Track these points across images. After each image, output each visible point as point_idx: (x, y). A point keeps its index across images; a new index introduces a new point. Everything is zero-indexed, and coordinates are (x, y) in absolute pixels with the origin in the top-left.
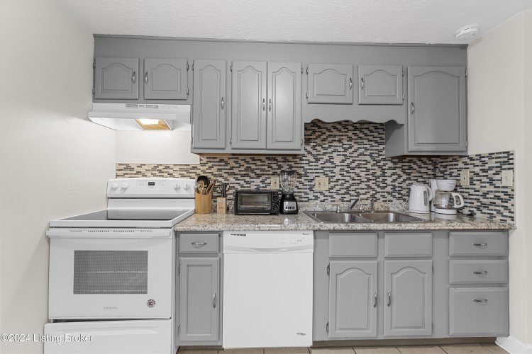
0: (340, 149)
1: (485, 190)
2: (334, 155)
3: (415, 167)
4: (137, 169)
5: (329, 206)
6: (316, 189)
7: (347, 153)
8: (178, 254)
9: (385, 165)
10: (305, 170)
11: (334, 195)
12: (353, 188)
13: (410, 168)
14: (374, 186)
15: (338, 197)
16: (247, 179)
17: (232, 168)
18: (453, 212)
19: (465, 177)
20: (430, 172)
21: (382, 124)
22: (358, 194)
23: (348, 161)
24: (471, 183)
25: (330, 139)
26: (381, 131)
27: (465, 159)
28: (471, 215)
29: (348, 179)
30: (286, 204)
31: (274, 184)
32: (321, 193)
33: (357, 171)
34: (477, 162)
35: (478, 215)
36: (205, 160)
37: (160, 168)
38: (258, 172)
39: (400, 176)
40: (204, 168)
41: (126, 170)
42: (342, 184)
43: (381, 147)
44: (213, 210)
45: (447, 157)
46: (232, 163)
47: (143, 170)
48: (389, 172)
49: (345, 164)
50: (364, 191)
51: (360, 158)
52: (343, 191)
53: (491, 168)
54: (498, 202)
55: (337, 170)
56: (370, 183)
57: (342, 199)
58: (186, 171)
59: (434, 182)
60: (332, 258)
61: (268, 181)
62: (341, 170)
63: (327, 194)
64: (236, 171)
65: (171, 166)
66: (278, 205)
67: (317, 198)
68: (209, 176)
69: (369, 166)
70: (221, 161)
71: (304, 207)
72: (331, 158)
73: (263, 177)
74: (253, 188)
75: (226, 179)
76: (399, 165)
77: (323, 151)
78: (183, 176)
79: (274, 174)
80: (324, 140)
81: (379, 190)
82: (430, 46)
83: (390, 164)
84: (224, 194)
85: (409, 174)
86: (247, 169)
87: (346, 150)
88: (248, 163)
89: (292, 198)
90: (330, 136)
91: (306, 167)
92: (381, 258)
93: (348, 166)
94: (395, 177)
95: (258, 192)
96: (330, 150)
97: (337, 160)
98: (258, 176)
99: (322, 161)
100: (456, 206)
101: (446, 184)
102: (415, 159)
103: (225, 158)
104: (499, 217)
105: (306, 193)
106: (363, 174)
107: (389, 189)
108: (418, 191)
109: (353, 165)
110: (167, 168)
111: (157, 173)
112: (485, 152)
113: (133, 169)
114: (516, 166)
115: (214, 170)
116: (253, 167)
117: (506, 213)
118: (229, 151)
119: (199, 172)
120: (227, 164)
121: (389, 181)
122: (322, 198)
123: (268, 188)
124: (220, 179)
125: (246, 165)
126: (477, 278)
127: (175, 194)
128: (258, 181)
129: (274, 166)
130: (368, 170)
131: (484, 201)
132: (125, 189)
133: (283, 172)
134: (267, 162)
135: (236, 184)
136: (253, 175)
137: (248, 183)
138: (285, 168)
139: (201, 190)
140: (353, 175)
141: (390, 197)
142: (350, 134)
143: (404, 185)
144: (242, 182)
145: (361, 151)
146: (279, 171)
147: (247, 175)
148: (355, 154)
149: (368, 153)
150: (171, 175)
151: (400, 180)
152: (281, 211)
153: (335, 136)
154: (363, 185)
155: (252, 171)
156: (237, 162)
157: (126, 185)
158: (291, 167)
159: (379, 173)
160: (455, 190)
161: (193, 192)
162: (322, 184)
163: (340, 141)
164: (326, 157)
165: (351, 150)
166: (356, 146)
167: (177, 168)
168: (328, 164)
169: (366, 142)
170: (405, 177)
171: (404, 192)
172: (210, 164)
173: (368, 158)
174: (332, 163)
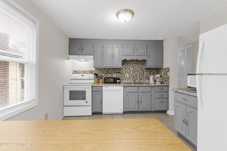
0: (132, 66)
1: (166, 77)
2: (130, 68)
3: (152, 71)
4: (78, 72)
5: (129, 81)
6: (125, 77)
7: (134, 67)
8: (92, 91)
9: (144, 70)
10: (123, 72)
11: (130, 79)
12: (135, 76)
13: (151, 71)
14: (141, 76)
15: (131, 79)
16: (107, 74)
17: (103, 72)
18: (160, 82)
19: (163, 73)
20: (156, 72)
22: (137, 78)
23: (134, 70)
24: (164, 75)
25: (129, 64)
26: (143, 61)
27: (163, 69)
28: (163, 83)
29: (134, 74)
30: (118, 81)
31: (115, 76)
32: (127, 78)
33: (137, 72)
34: (164, 70)
35: (165, 83)
36: (96, 70)
37: (84, 71)
38: (110, 72)
39: (148, 74)
40: (96, 71)
41: (75, 72)
42: (133, 76)
43: (143, 66)
44: (99, 83)
45: (160, 69)
46: (103, 70)
47: (79, 72)
48: (145, 72)
49: (133, 70)
50: (138, 77)
51: (138, 69)
52: (133, 77)
53: (166, 71)
54: (167, 79)
55: (131, 72)
56: (140, 75)
57: (133, 80)
58: (91, 72)
59: (156, 75)
60: (128, 92)
61: (113, 75)
62: (132, 72)
63: (128, 78)
64: (104, 72)
65: (87, 71)
66: (115, 81)
67: (126, 79)
68: (97, 74)
69: (140, 71)
70: (100, 69)
71: (122, 82)
72: (130, 69)
73: (112, 74)
74: (109, 77)
75: (102, 74)
76: (148, 71)
77: (127, 67)
78: (90, 74)
79: (115, 73)
80: (128, 64)
81: (142, 77)
82: (154, 41)
83: (145, 70)
84: (101, 78)
85: (150, 73)
86: (107, 72)
87: (133, 67)
88: (107, 70)
89: (119, 79)
90: (129, 63)
91: (123, 71)
92: (139, 92)
93: (134, 71)
94: (146, 74)
95: (110, 78)
96: (129, 67)
97: (131, 69)
98: (110, 74)
99: (127, 70)
100: (160, 81)
101: (158, 76)
102: (152, 69)
103: (101, 69)
104: (167, 83)
105: (123, 78)
106: (138, 73)
107: (145, 77)
108: (151, 77)
109: (135, 71)
110: (86, 71)
111: (84, 73)
112: (166, 68)
113: (77, 72)
114: (170, 71)
115: (99, 72)
116: (109, 71)
117: (168, 82)
118: (103, 67)
119: (94, 72)
120: (102, 70)
121: (145, 75)
122: (127, 79)
123: (113, 77)
124: (100, 74)
125: (107, 71)
126: (161, 97)
127: (89, 78)
128: (110, 75)
129: (115, 71)
130: (139, 72)
131: (166, 79)
132: (76, 77)
133: (117, 72)
134: (113, 70)
135: (104, 76)
136: (109, 73)
137: (107, 75)
138: (117, 71)
139: (95, 77)
140: (135, 73)
141: (145, 79)
142: (135, 62)
143: (149, 76)
144: (106, 75)
145: (138, 67)
146: (116, 72)
147: (107, 73)
148: (136, 68)
149: (139, 67)
150: (87, 73)
151: (148, 75)
152: (116, 83)
153: (131, 63)
154: (138, 76)
155: (109, 72)
156: (104, 70)
157: (76, 76)
158: (119, 71)
159: (142, 73)
160: (161, 77)
161: (93, 78)
162: (127, 76)
163: (132, 64)
164: (128, 69)
165: (135, 67)
166: (136, 66)
167: (89, 71)
168: (129, 70)
169: (139, 64)
170: (149, 74)
171: (149, 78)
172: (97, 70)
173: (139, 69)
174: (130, 70)
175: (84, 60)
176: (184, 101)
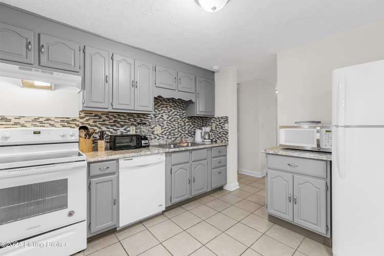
0: (166, 112)
1: (220, 131)
2: (164, 114)
3: (196, 121)
4: (14, 121)
5: (162, 142)
6: (155, 133)
7: (170, 114)
8: (89, 176)
9: (185, 120)
10: (149, 122)
11: (164, 136)
12: (172, 132)
13: (195, 122)
14: (181, 131)
15: (165, 137)
16: (115, 128)
17: (104, 121)
18: (210, 140)
19: (214, 125)
20: (201, 124)
21: (184, 101)
22: (175, 135)
23: (170, 118)
24: (216, 128)
25: (162, 106)
26: (184, 104)
27: (214, 119)
28: (216, 141)
29: (170, 127)
30: (143, 142)
31: (132, 131)
32: (157, 135)
33: (174, 123)
34: (218, 120)
35: (218, 141)
36: (83, 115)
37: (41, 120)
38: (122, 123)
39: (191, 126)
40: (82, 120)
42: (167, 130)
43: (184, 112)
44: (95, 149)
45: (207, 118)
46: (104, 117)
47: (22, 121)
48: (187, 124)
49: (169, 119)
50: (176, 133)
51: (176, 116)
52: (168, 134)
53: (222, 123)
54: (224, 135)
55: (165, 123)
56: (179, 129)
57: (167, 138)
58: (67, 122)
59: (203, 128)
61: (128, 129)
62: (167, 123)
63: (160, 135)
64: (107, 123)
65: (52, 119)
66: (139, 143)
67: (155, 138)
68: (87, 126)
69: (179, 121)
70: (96, 116)
72: (162, 116)
73: (125, 127)
74: (119, 133)
75: (100, 128)
76: (191, 121)
77: (158, 112)
78: (64, 126)
79: (132, 124)
80: (159, 106)
81: (183, 132)
83: (187, 120)
84: (101, 138)
85: (194, 125)
86: (115, 121)
87: (169, 112)
88: (115, 117)
89: (146, 138)
90: (161, 104)
91: (150, 120)
92: (191, 162)
93: (170, 120)
94: (189, 126)
95: (122, 136)
96: (162, 112)
97: (165, 117)
98: (122, 126)
99: (158, 118)
100: (211, 138)
101: (208, 129)
102: (196, 118)
103: (99, 114)
104: (224, 141)
105: (150, 135)
106: (176, 125)
107: (187, 132)
108: (198, 132)
109: (172, 120)
110: (48, 120)
111: (38, 124)
112: (220, 116)
114: (229, 122)
115: (91, 122)
116: (119, 120)
117: (226, 139)
119: (78, 123)
120: (100, 118)
121: (187, 128)
122: (158, 138)
123: (129, 133)
124: (95, 128)
125: (114, 119)
126: (219, 165)
127: (62, 140)
128: (122, 129)
129: (132, 120)
130: (178, 123)
131: (220, 135)
132: (7, 138)
133: (139, 124)
134: (128, 117)
135: (109, 132)
136: (118, 125)
137: (115, 130)
138: (139, 121)
139: (83, 135)
140: (172, 125)
141: (187, 136)
142: (171, 104)
143: (192, 130)
144: (111, 130)
145: (176, 113)
146: (135, 123)
147: (115, 125)
148: (173, 115)
149: (178, 114)
150: (52, 125)
151: (191, 128)
152: (141, 147)
153: (164, 104)
154: (176, 131)
155: (118, 123)
156: (108, 117)
157: (8, 134)
158: (142, 121)
159: (183, 124)
160: (211, 132)
161: (78, 138)
162: (158, 130)
163: (166, 107)
164: (160, 116)
165: (171, 112)
166: (173, 111)
167: (59, 120)
168: (161, 120)
169: (178, 109)
170: (193, 126)
171: (192, 133)
172: (87, 118)
173: (178, 117)
174: (163, 119)
175: (49, 85)
176: (289, 168)
